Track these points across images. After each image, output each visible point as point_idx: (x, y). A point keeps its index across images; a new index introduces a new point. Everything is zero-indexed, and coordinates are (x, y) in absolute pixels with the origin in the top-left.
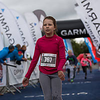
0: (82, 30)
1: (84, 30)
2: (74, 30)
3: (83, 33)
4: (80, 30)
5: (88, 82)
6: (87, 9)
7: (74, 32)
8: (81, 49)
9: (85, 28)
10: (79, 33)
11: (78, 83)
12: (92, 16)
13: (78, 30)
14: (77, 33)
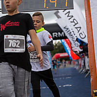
0: (61, 33)
1: (63, 33)
2: (53, 34)
3: (61, 35)
4: (59, 33)
5: (69, 78)
6: (68, 16)
7: (54, 35)
8: (57, 49)
9: (63, 31)
10: (58, 35)
11: (61, 79)
12: (74, 22)
13: (57, 34)
14: (56, 36)
